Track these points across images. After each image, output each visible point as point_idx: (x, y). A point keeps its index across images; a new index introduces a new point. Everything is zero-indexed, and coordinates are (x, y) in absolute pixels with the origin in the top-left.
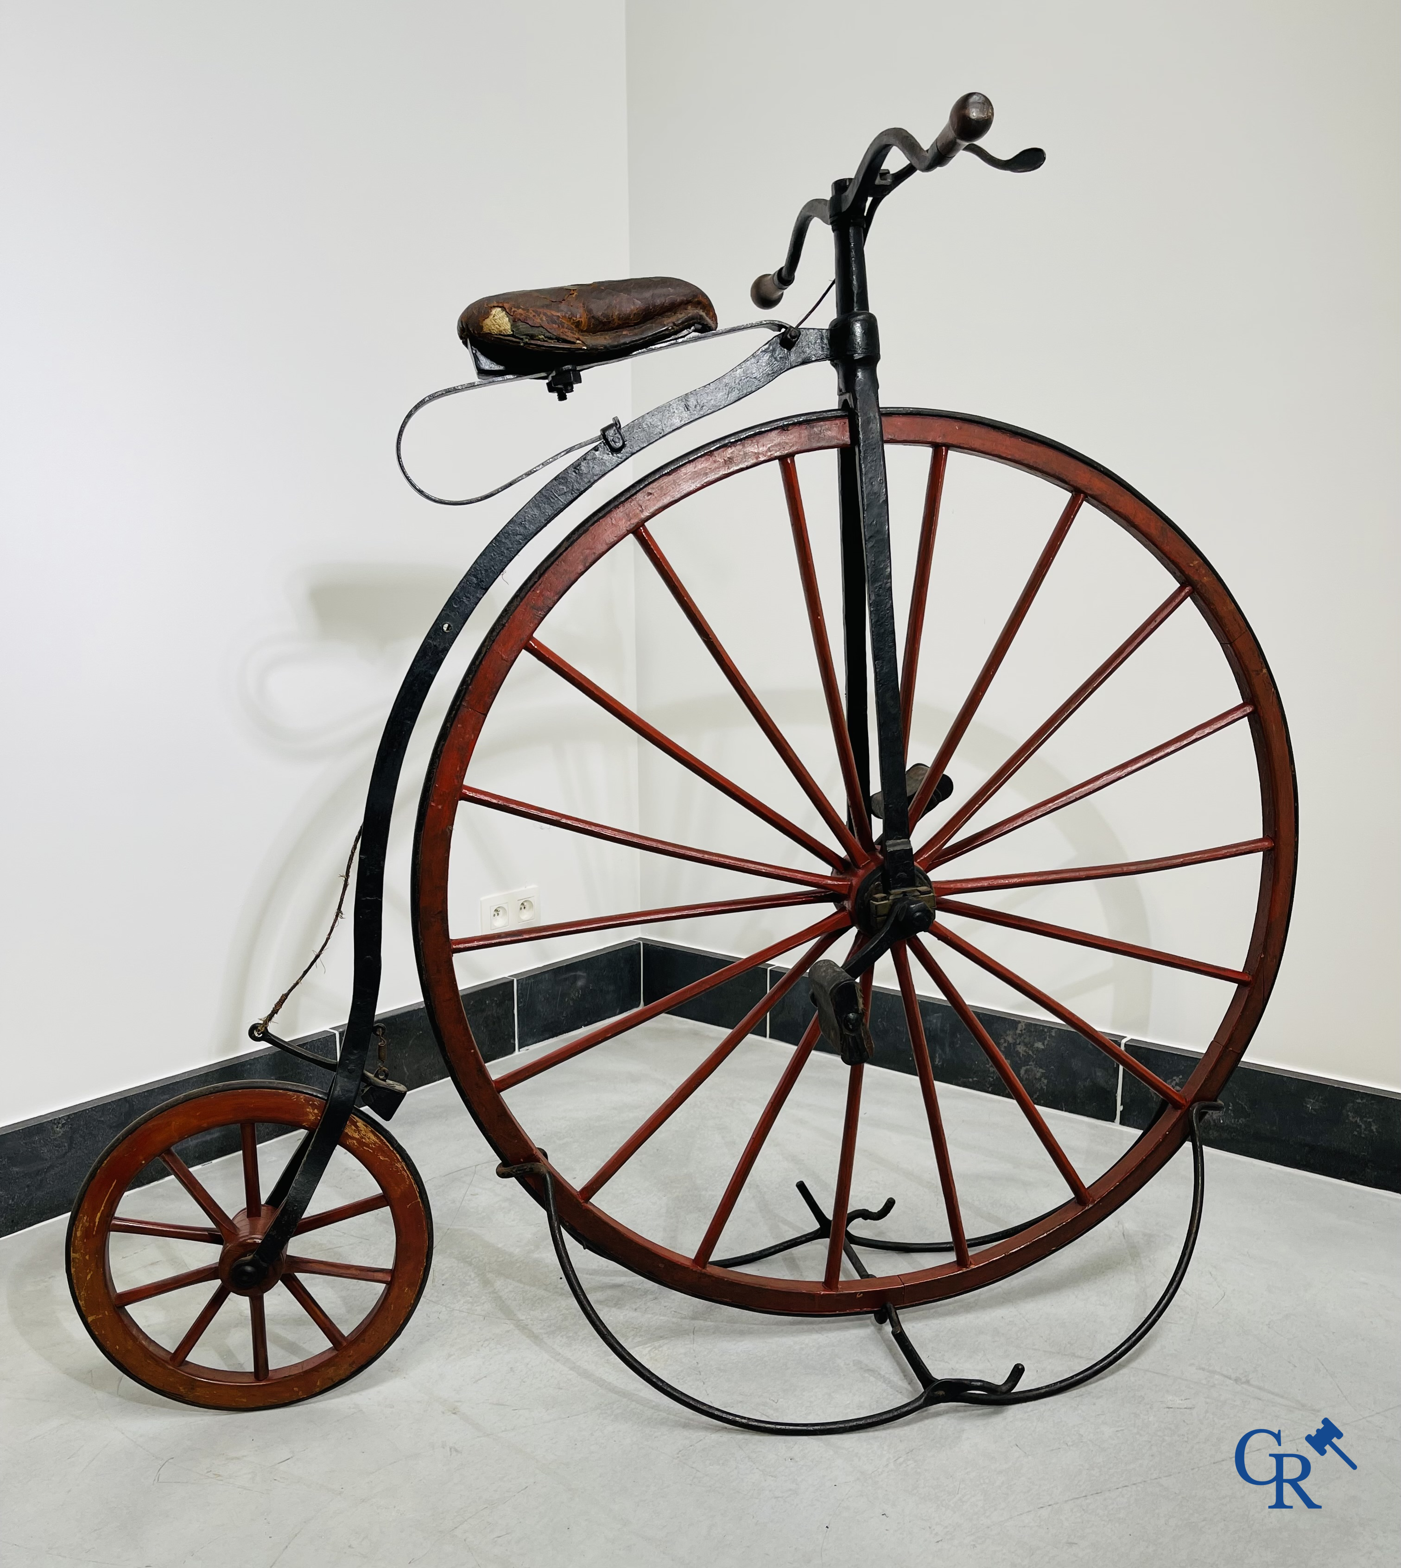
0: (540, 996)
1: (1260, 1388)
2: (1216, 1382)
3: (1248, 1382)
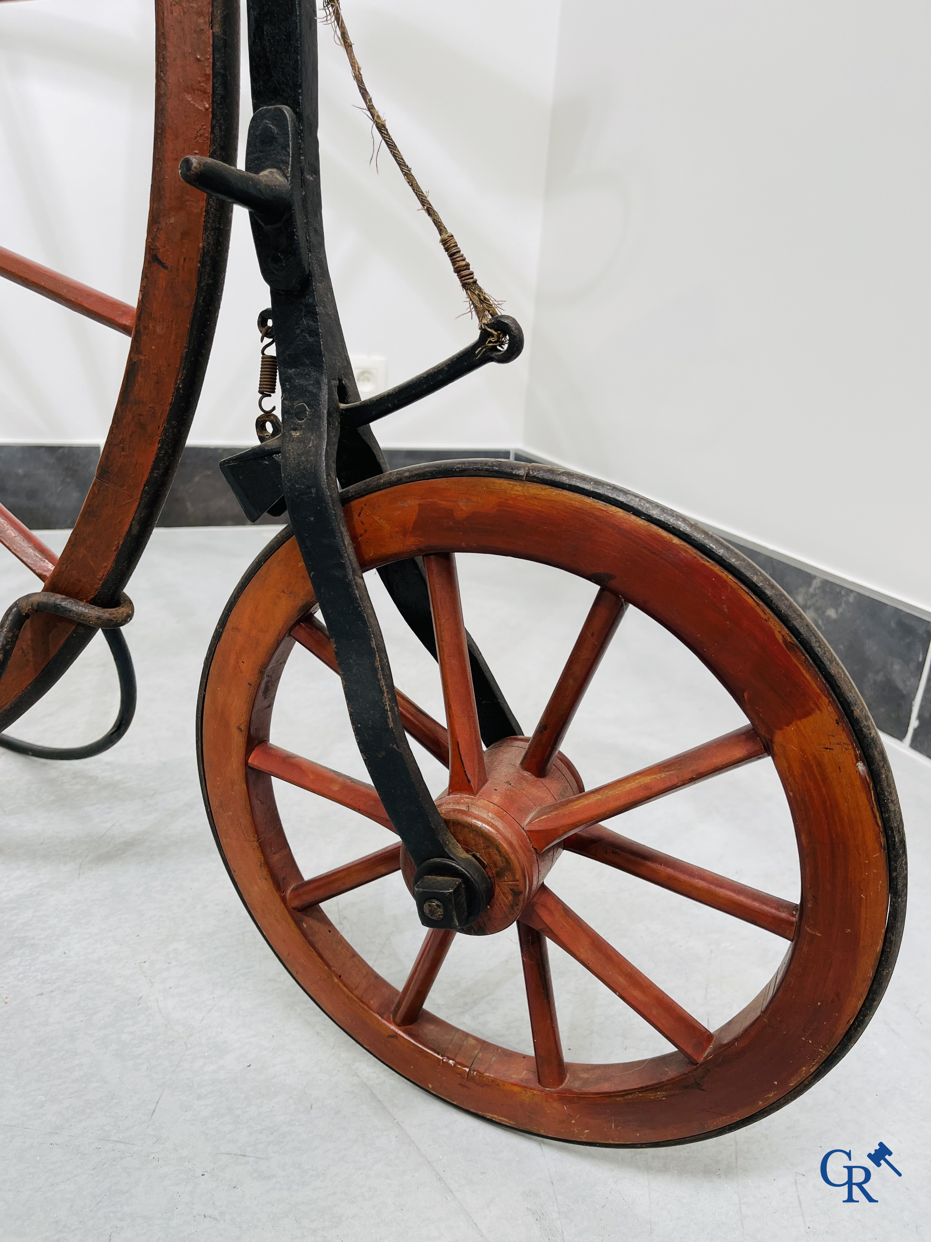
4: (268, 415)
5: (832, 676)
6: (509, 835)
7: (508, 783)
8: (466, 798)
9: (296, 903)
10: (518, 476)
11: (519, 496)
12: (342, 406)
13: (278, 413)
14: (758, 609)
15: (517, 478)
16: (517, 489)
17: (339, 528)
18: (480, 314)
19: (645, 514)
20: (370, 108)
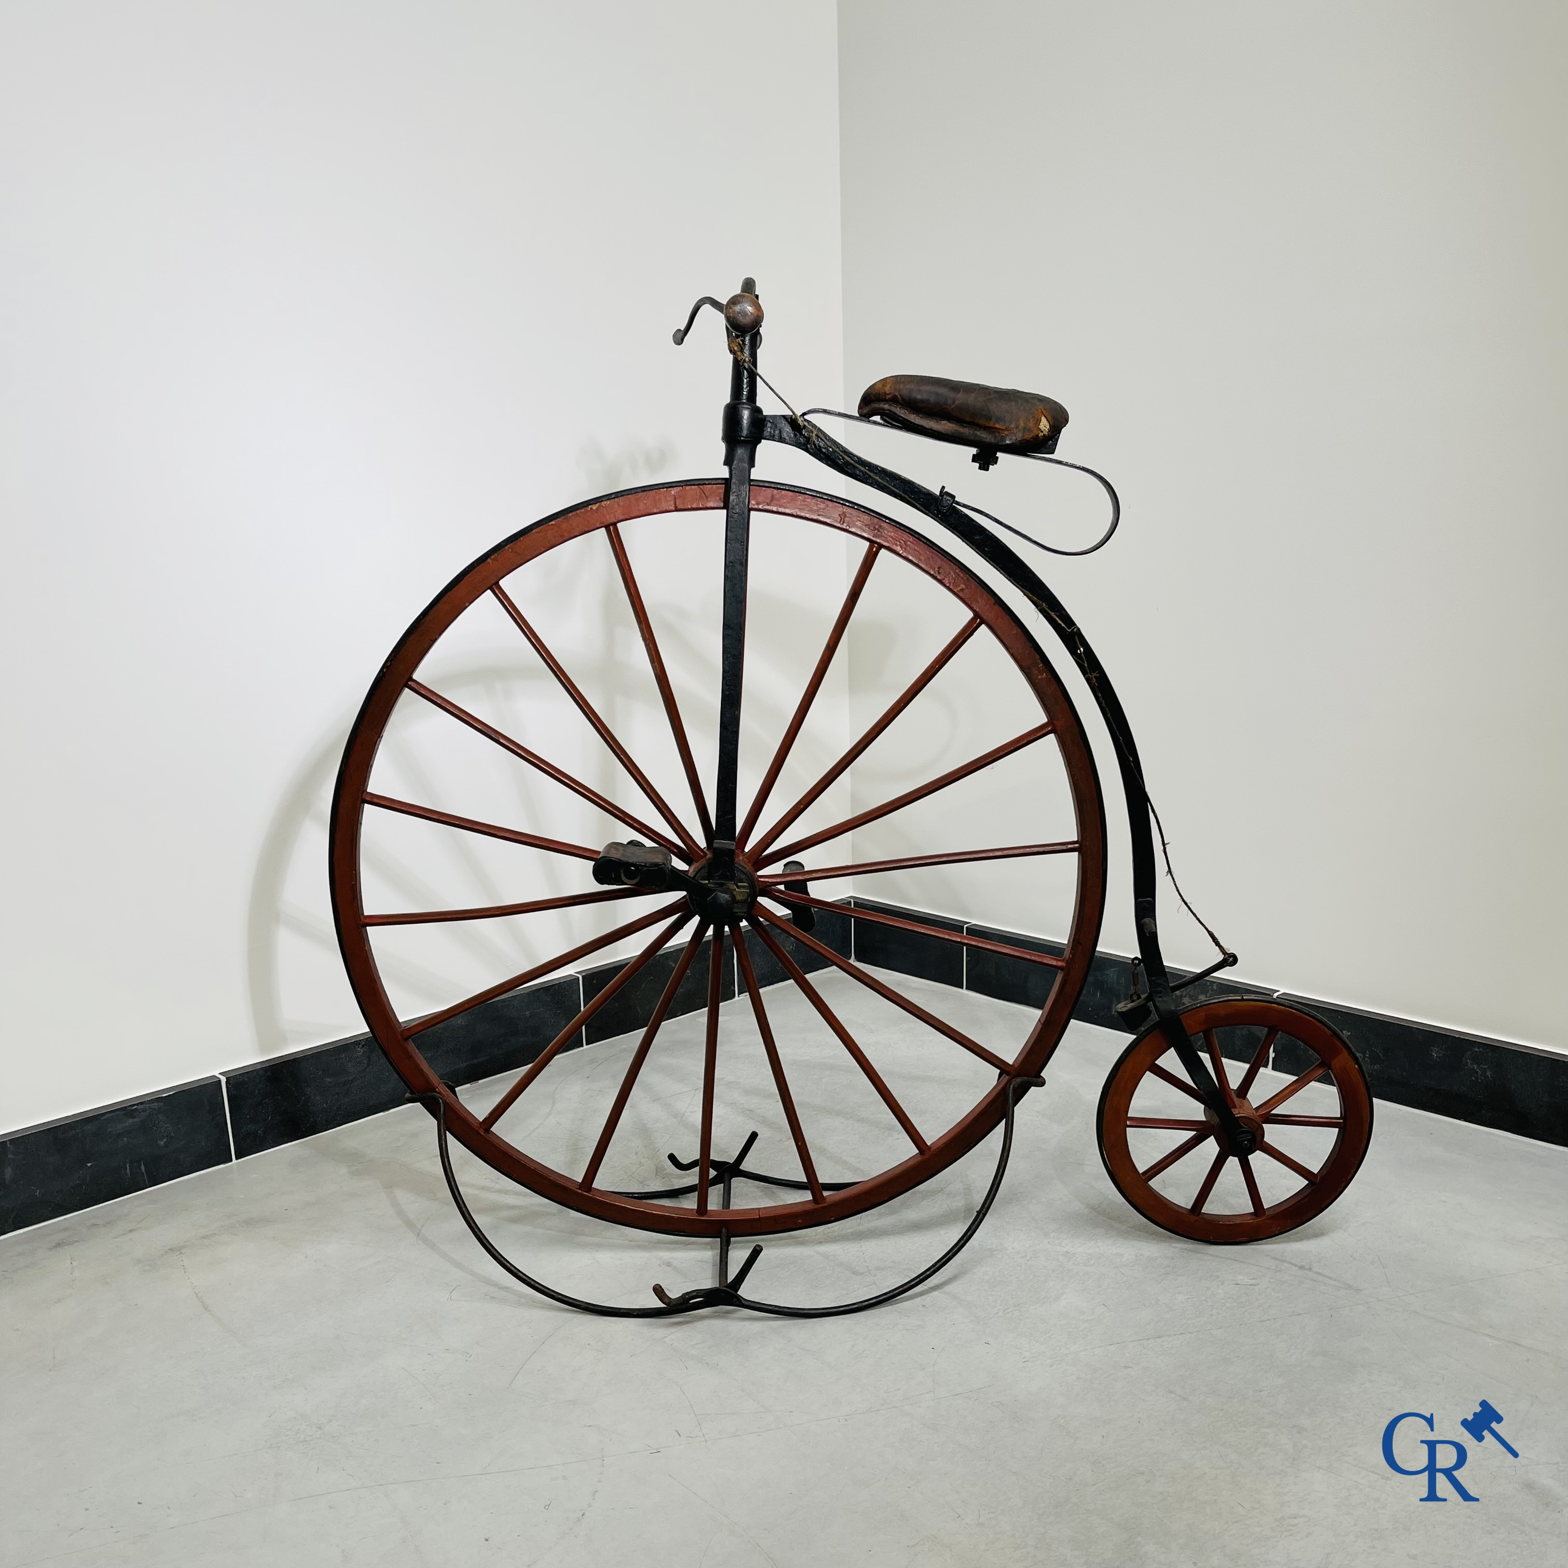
0: (758, 948)
1: (1319, 1273)
2: (1283, 1268)
3: (1310, 1269)
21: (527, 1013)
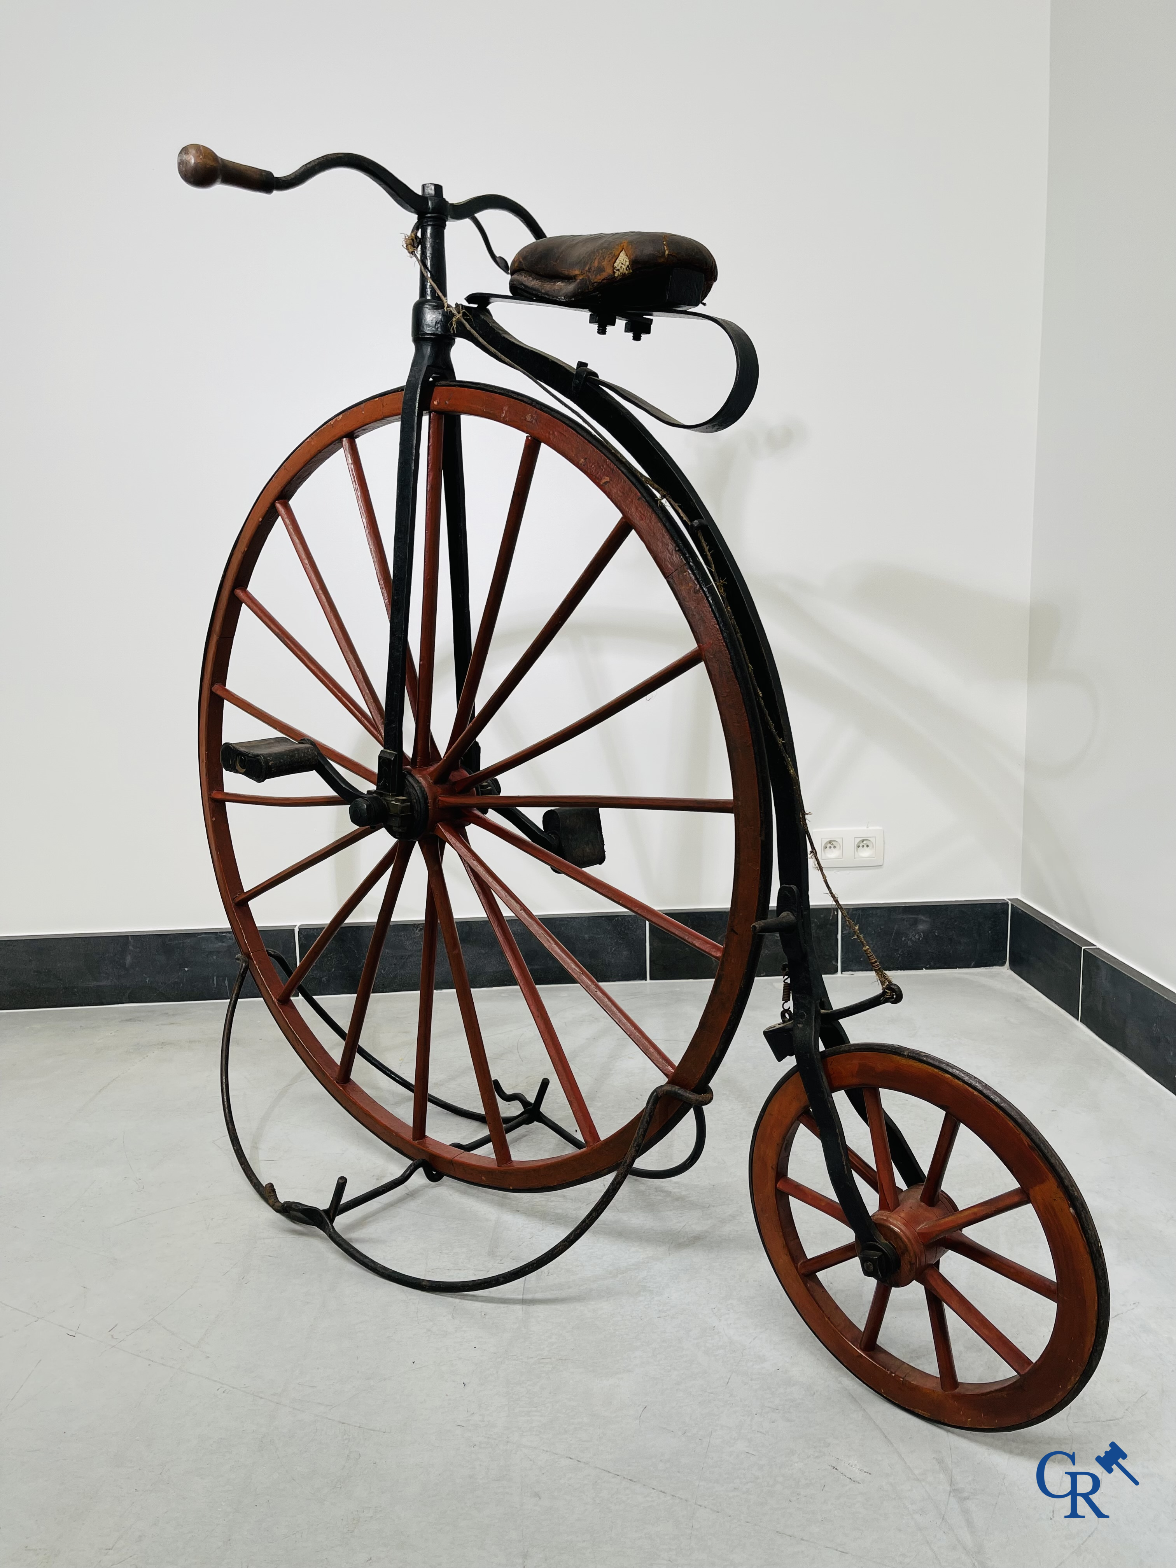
4: (787, 1011)
5: (1052, 1164)
6: (910, 1237)
7: (911, 1208)
8: (887, 1213)
9: (803, 1271)
10: (904, 1055)
11: (904, 1064)
12: (822, 1011)
13: (792, 1010)
14: (1015, 1130)
15: (903, 1056)
16: (904, 1061)
17: (821, 1073)
18: (883, 983)
19: (961, 1079)
20: (831, 893)
21: (586, 936)
